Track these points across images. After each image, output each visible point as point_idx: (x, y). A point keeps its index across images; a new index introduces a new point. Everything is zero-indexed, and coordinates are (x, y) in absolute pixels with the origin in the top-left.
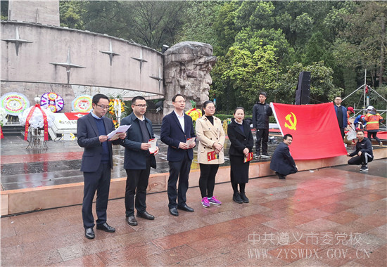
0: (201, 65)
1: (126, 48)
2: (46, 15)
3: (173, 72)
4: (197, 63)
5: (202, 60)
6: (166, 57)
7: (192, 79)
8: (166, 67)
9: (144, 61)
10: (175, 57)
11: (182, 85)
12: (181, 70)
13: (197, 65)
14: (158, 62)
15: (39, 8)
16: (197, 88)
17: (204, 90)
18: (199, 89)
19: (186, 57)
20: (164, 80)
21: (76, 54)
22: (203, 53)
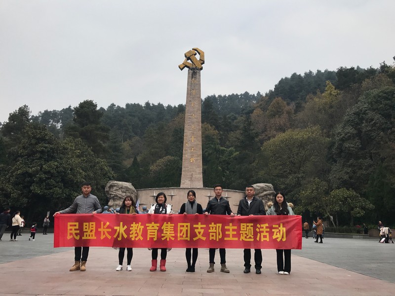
9: (228, 197)
14: (240, 196)
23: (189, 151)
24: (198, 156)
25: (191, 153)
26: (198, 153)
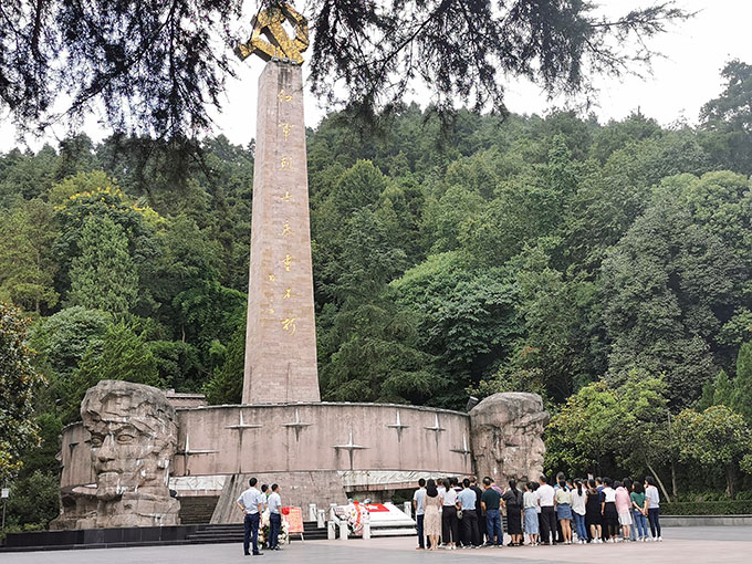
0: (524, 427)
1: (417, 416)
2: (300, 369)
3: (484, 439)
4: (518, 425)
5: (525, 421)
6: (473, 418)
7: (514, 449)
8: (473, 434)
9: (440, 430)
10: (486, 419)
11: (499, 458)
12: (495, 437)
13: (518, 428)
14: (461, 427)
15: (291, 361)
16: (521, 461)
17: (533, 463)
18: (525, 463)
19: (501, 417)
20: (472, 453)
21: (359, 433)
22: (526, 409)
23: (279, 297)
24: (304, 314)
25: (285, 302)
26: (304, 305)
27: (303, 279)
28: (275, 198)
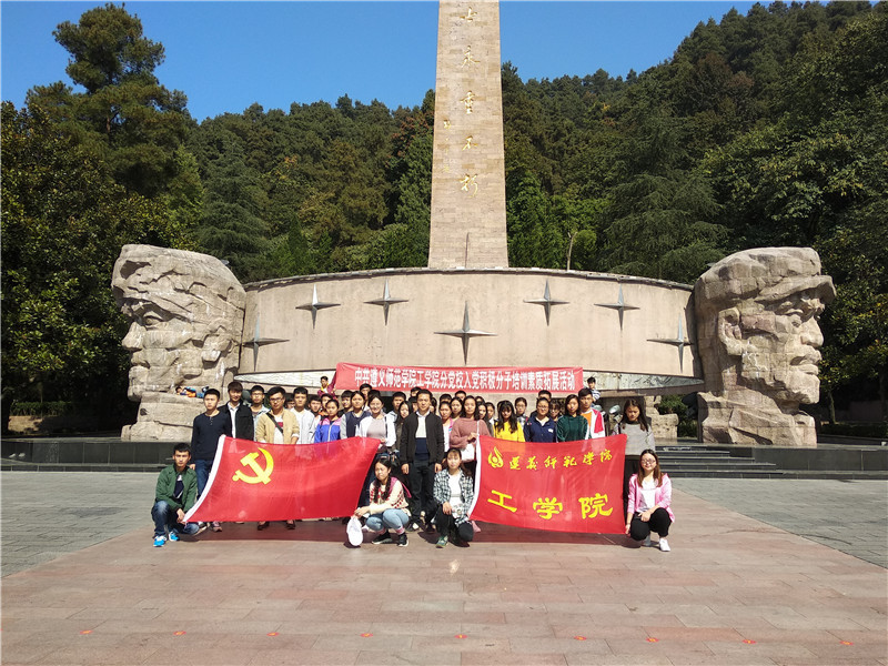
0: (779, 302)
1: (582, 286)
2: (483, 240)
4: (767, 298)
5: (781, 290)
7: (760, 338)
9: (628, 308)
11: (734, 353)
13: (768, 303)
15: (471, 230)
16: (773, 357)
17: (796, 361)
18: (781, 360)
19: (735, 285)
21: (478, 312)
22: (782, 272)
23: (456, 150)
24: (490, 168)
25: (464, 155)
26: (489, 157)
27: (490, 123)
28: (454, 19)
